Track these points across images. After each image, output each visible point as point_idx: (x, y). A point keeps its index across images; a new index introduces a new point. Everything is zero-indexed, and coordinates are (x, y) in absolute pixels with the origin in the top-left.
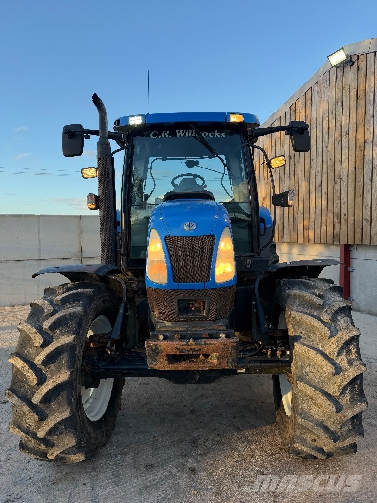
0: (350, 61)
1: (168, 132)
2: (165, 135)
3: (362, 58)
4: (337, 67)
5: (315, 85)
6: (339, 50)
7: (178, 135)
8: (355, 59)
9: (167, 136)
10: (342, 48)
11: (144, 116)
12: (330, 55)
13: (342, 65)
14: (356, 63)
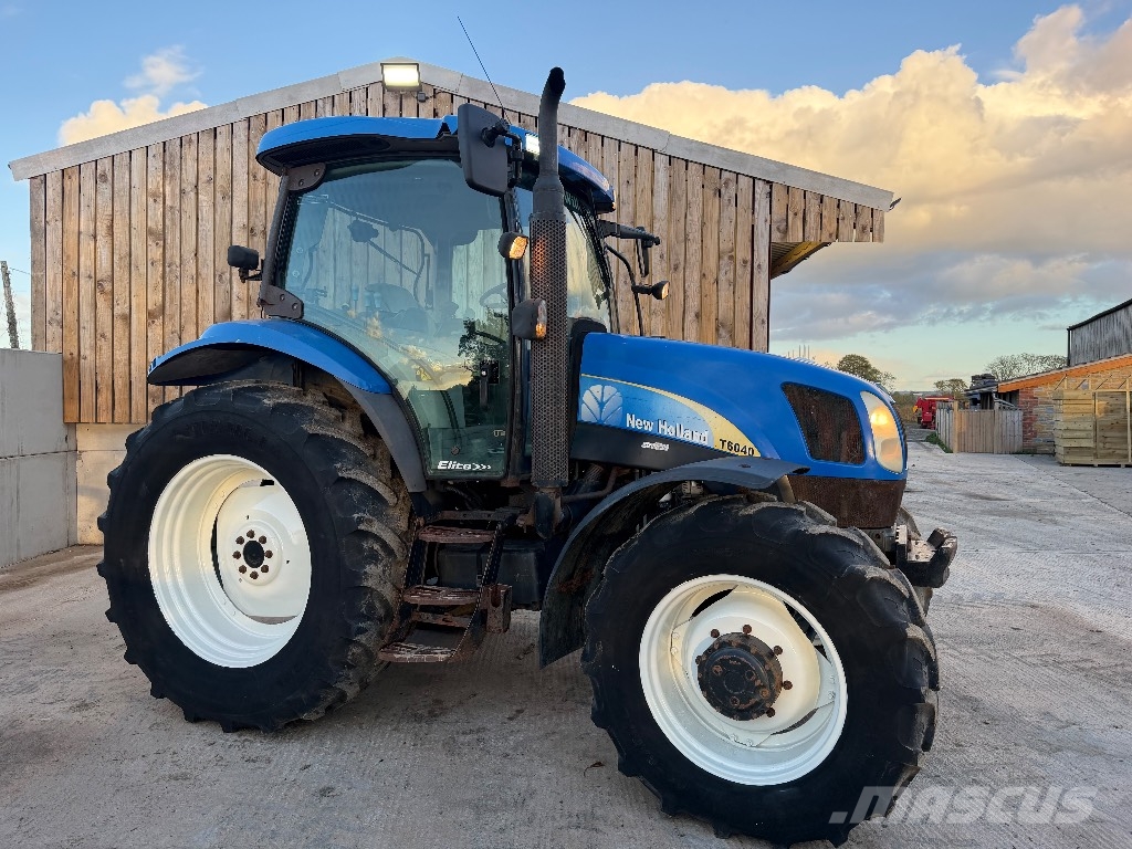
0: (418, 92)
3: (444, 97)
5: (328, 101)
8: (428, 92)
13: (401, 92)
14: (431, 101)
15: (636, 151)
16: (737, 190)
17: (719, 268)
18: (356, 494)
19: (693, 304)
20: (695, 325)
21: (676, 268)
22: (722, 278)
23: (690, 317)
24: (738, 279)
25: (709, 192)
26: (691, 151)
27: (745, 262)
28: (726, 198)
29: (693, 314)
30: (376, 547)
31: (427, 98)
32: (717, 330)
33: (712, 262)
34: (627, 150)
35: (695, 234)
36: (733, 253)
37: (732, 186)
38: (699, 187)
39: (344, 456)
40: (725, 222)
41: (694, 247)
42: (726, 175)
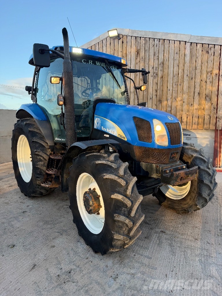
0: (118, 37)
1: (92, 61)
2: (90, 63)
3: (125, 37)
4: (111, 38)
5: (98, 44)
6: (115, 30)
7: (97, 64)
8: (121, 37)
9: (92, 64)
10: (116, 29)
11: (83, 49)
12: (110, 31)
13: (114, 38)
14: (122, 39)
15: (180, 43)
16: (214, 50)
17: (207, 77)
18: (37, 145)
19: (197, 90)
20: (198, 97)
21: (192, 79)
22: (208, 81)
23: (196, 94)
24: (213, 80)
25: (204, 52)
26: (198, 40)
27: (216, 75)
28: (210, 54)
29: (197, 94)
30: (41, 158)
31: (120, 38)
32: (206, 98)
33: (204, 76)
34: (177, 43)
35: (199, 67)
36: (212, 72)
37: (213, 49)
38: (201, 51)
39: (37, 136)
40: (209, 62)
41: (198, 71)
42: (210, 46)
